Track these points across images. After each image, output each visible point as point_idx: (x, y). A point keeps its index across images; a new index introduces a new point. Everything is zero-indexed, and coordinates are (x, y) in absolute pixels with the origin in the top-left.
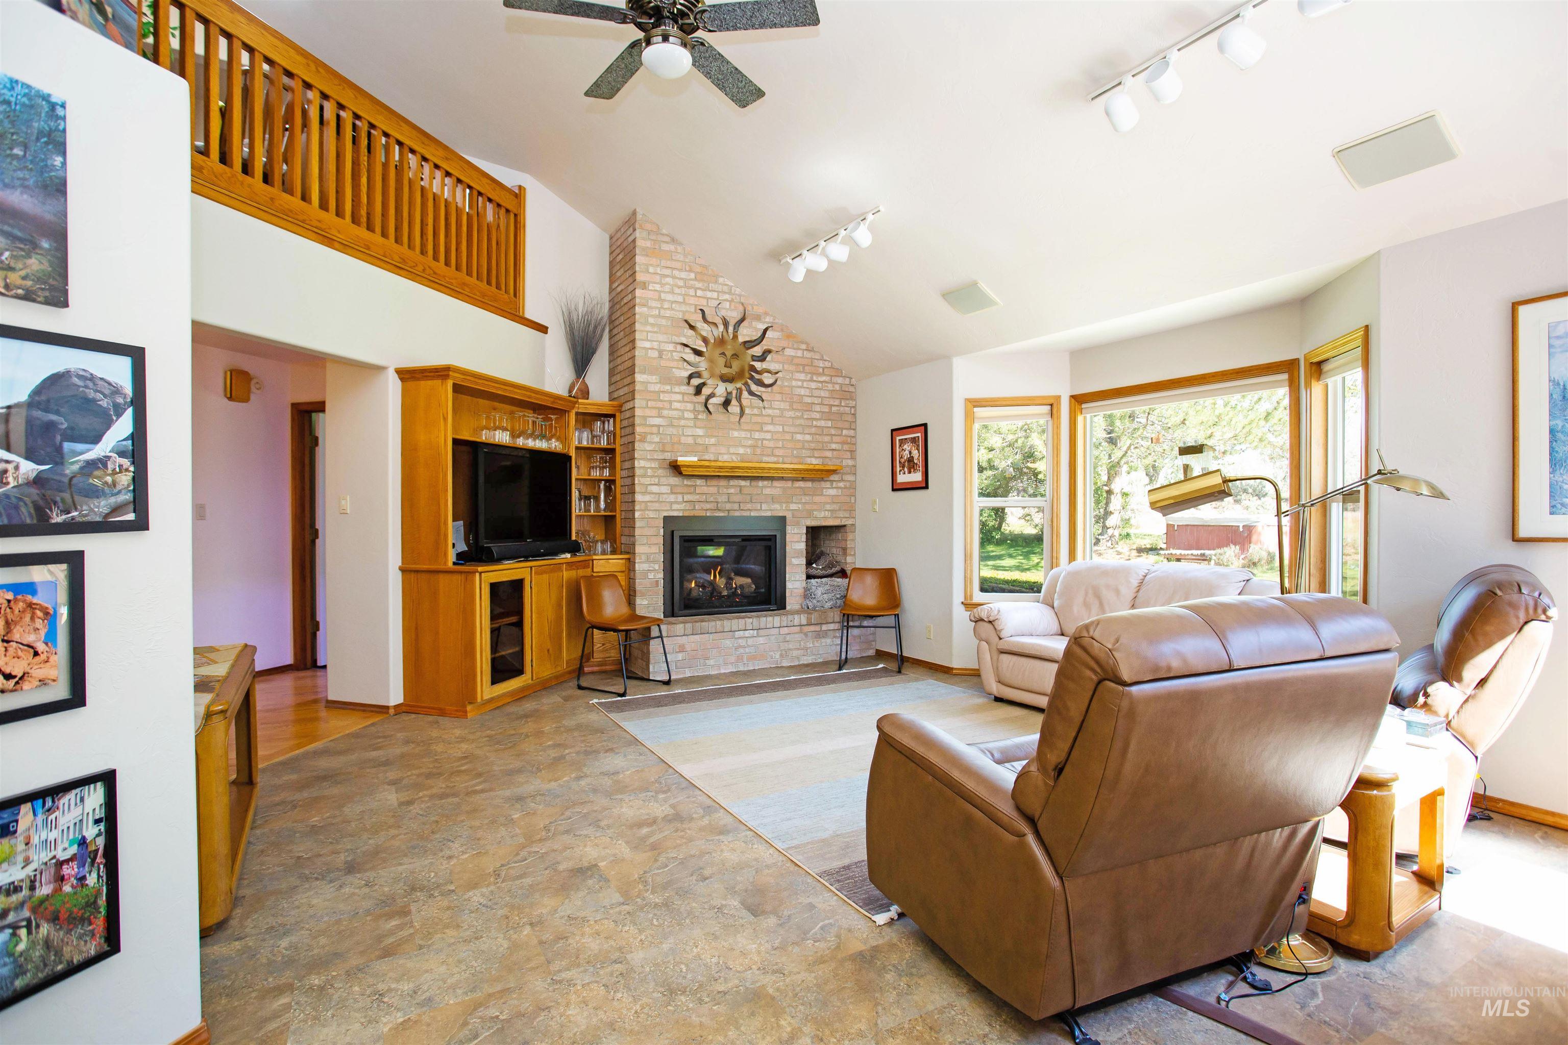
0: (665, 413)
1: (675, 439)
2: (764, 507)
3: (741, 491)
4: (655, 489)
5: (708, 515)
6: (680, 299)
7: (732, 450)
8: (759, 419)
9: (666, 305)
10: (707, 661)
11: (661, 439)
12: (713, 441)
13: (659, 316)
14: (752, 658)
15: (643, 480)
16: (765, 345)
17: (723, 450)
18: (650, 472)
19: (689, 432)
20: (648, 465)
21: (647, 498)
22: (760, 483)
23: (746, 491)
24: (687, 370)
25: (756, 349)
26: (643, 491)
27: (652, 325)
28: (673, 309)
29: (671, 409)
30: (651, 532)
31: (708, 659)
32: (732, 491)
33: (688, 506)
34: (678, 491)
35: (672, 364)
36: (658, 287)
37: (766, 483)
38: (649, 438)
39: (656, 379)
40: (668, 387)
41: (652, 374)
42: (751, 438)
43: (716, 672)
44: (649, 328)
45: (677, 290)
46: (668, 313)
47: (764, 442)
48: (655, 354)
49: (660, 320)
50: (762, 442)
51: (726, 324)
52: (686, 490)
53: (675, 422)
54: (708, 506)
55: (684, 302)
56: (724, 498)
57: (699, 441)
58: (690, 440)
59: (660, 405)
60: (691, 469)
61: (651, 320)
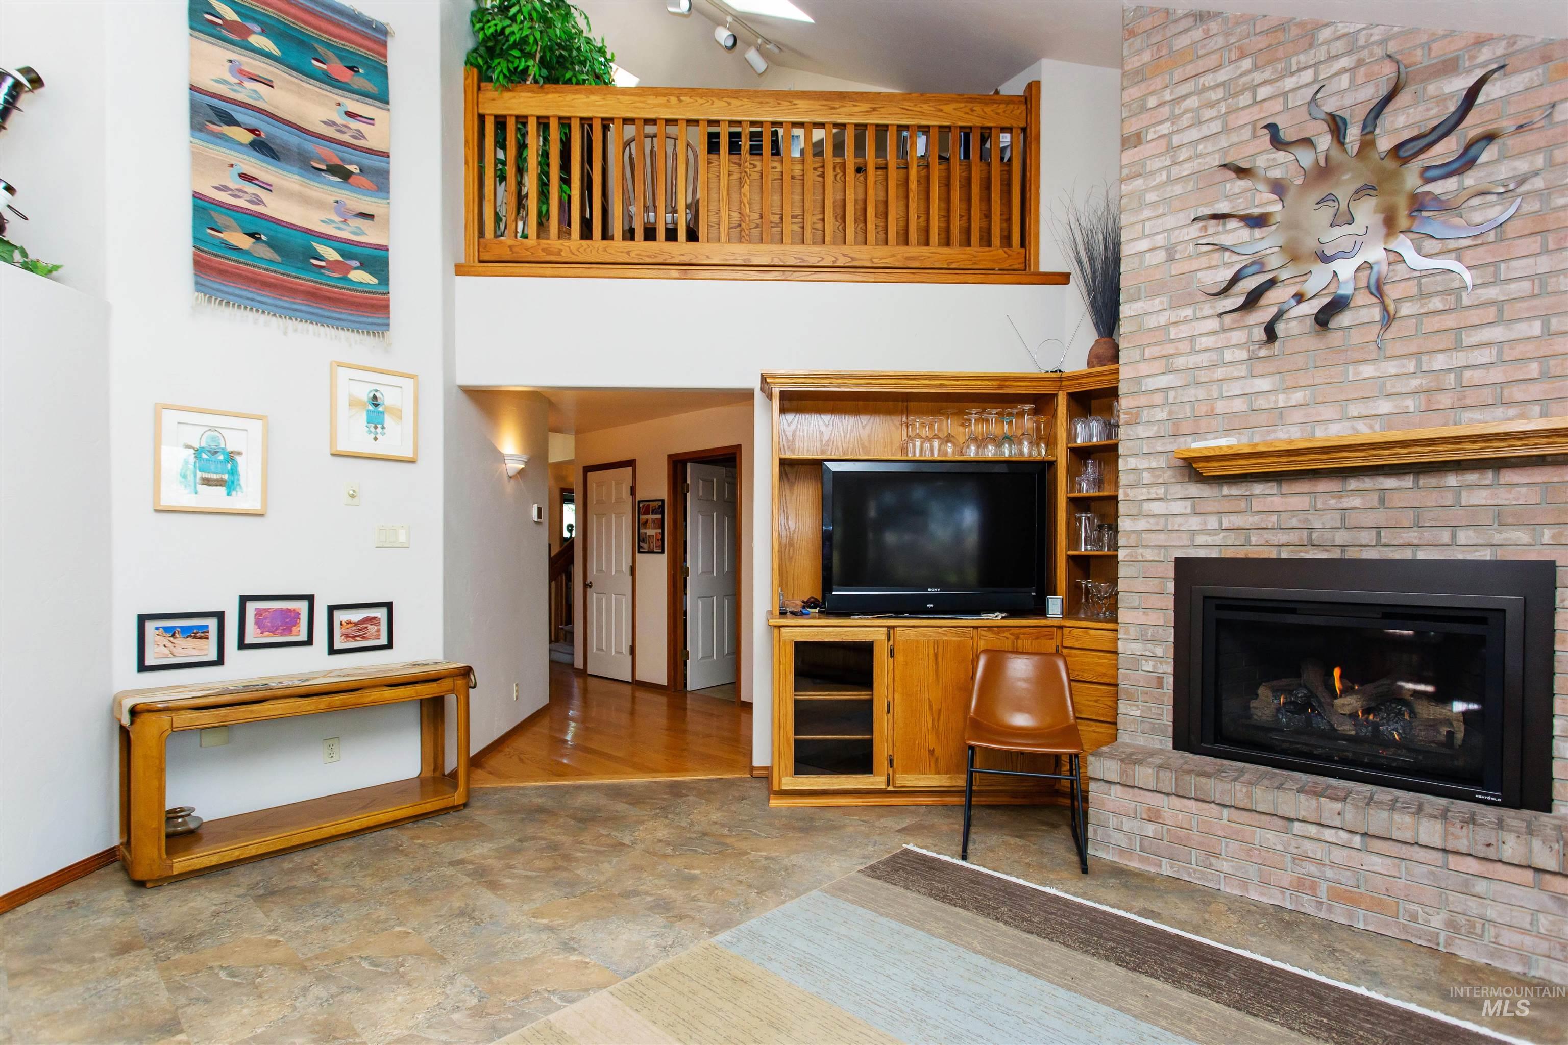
0: (1180, 362)
1: (1203, 409)
2: (1463, 537)
3: (1382, 501)
4: (1157, 508)
5: (1284, 555)
6: (1216, 127)
7: (1354, 410)
8: (1450, 321)
9: (1183, 155)
10: (1213, 860)
11: (1170, 413)
12: (1298, 397)
13: (1170, 181)
14: (1350, 899)
15: (1132, 493)
16: (1473, 126)
17: (1327, 412)
18: (1147, 477)
19: (1235, 388)
20: (1143, 464)
21: (1142, 524)
22: (1452, 480)
23: (1397, 500)
24: (1226, 265)
25: (1439, 148)
26: (1135, 512)
27: (1154, 204)
28: (1198, 156)
29: (1193, 351)
30: (1153, 585)
31: (1217, 855)
32: (1356, 502)
33: (1231, 539)
34: (1209, 509)
35: (1195, 265)
36: (1165, 128)
37: (1472, 477)
38: (1145, 416)
39: (1162, 303)
40: (1188, 312)
41: (1151, 296)
42: (1420, 371)
43: (1237, 892)
44: (1147, 213)
45: (1208, 113)
46: (1187, 169)
47: (1467, 374)
48: (1161, 256)
49: (1169, 189)
50: (1459, 378)
51: (1337, 126)
52: (1226, 506)
53: (1203, 376)
54: (1283, 538)
55: (1226, 130)
56: (1332, 519)
57: (1261, 403)
58: (1239, 405)
59: (1170, 349)
60: (1215, 464)
61: (1151, 197)
